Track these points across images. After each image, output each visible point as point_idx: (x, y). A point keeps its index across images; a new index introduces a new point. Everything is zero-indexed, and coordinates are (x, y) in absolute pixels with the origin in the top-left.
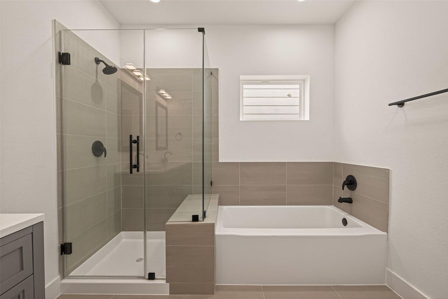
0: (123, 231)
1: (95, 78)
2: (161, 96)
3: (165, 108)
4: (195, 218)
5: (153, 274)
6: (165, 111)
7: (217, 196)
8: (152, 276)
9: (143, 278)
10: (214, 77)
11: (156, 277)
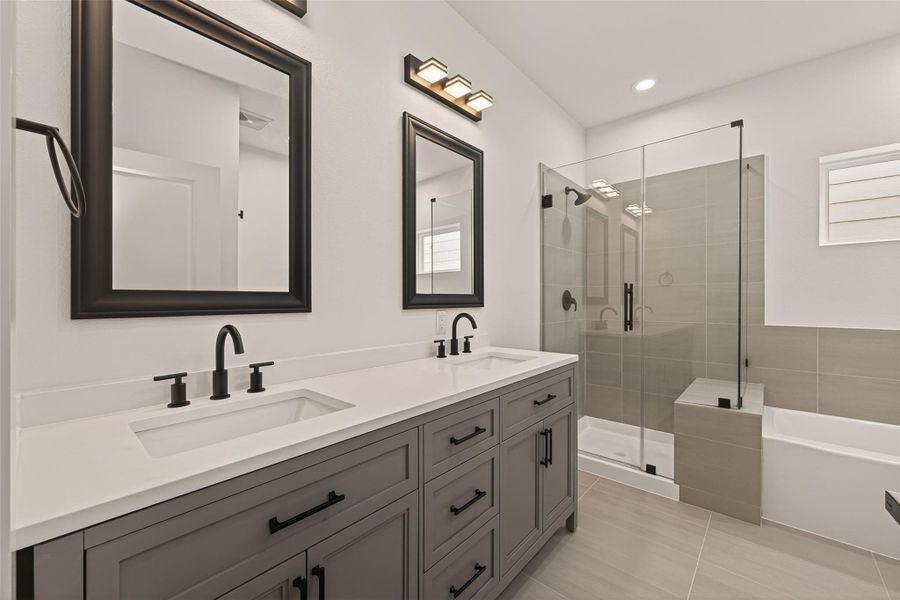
0: (588, 415)
1: (564, 213)
2: (628, 214)
3: (634, 233)
4: (724, 403)
5: (654, 468)
6: (633, 238)
7: (762, 386)
8: (651, 470)
9: (640, 469)
10: (755, 171)
11: (657, 472)
